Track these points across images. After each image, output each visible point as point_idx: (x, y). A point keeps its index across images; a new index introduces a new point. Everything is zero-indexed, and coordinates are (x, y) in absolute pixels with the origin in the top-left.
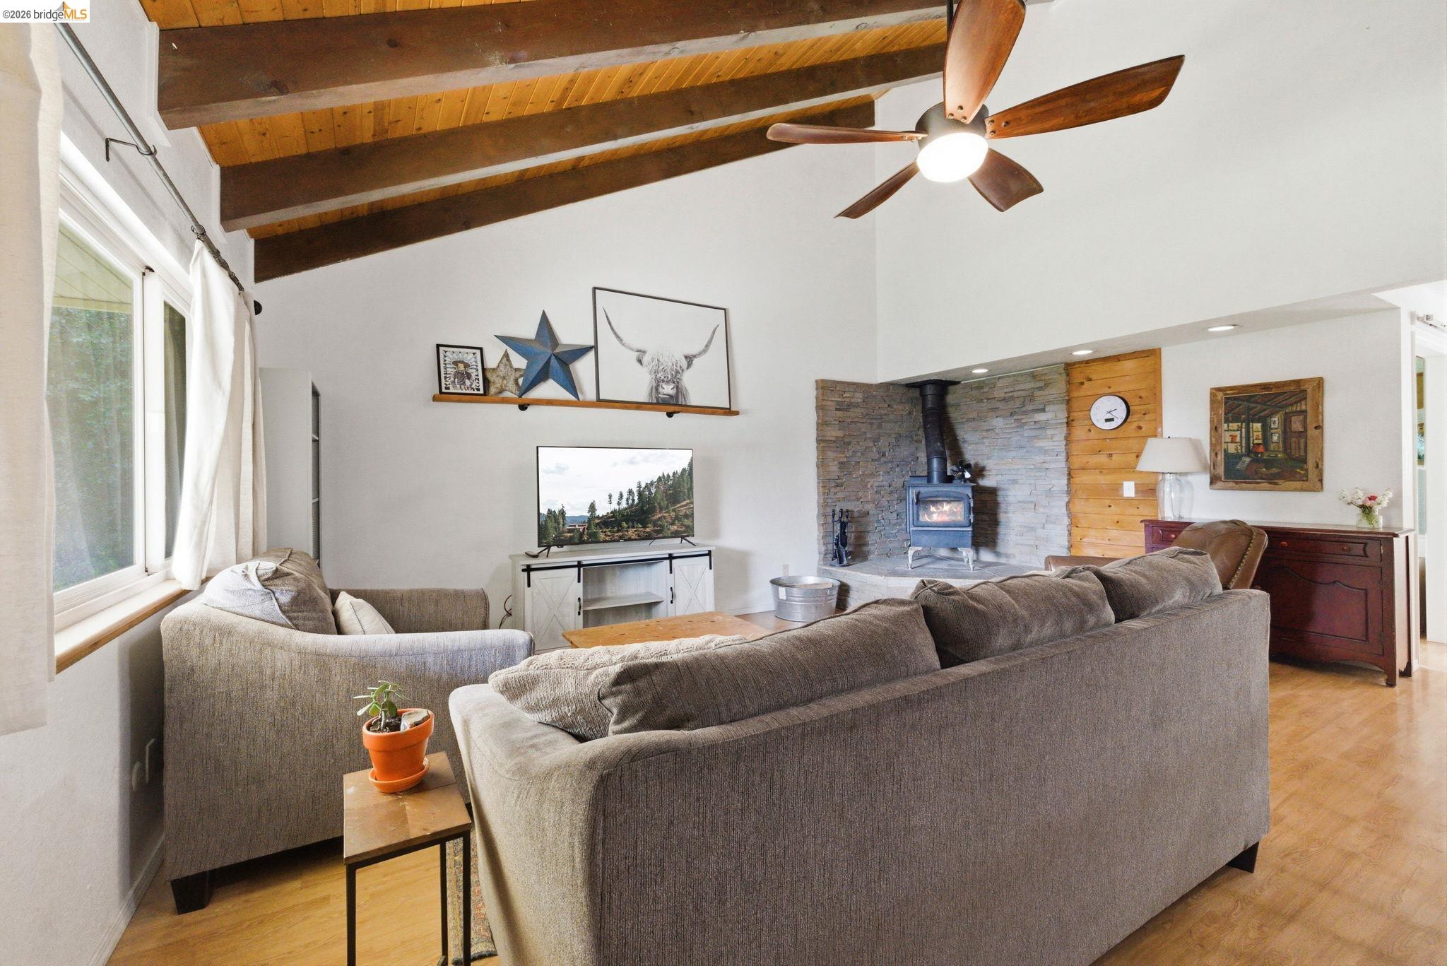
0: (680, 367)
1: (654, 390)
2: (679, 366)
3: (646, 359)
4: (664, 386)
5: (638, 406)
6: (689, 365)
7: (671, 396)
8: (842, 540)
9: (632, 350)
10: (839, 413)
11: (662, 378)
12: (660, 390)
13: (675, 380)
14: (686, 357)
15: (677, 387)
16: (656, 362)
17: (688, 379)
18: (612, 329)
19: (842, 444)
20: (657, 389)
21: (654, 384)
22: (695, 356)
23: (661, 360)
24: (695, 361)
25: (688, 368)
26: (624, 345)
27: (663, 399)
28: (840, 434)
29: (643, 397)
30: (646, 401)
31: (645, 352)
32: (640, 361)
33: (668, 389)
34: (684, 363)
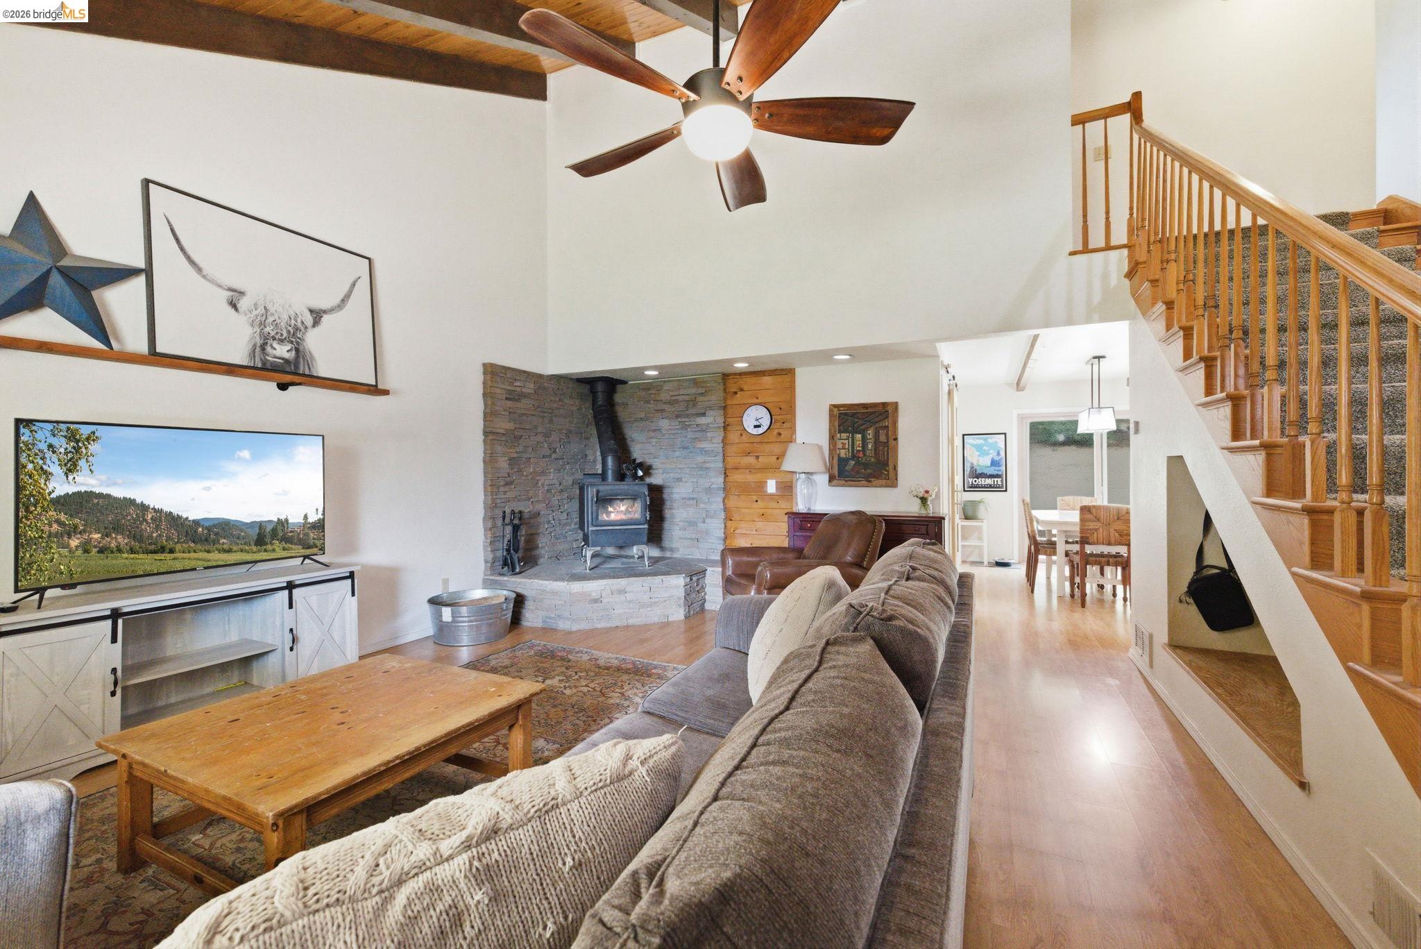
0: (303, 323)
1: (258, 349)
2: (299, 321)
3: (244, 304)
4: (275, 345)
5: (230, 369)
6: (316, 323)
7: (287, 361)
8: (513, 546)
9: (220, 286)
10: (509, 403)
11: (273, 334)
12: (269, 349)
13: (294, 337)
14: (311, 311)
15: (297, 350)
16: (261, 310)
17: (313, 341)
18: (182, 249)
19: (513, 438)
20: (263, 348)
21: (259, 342)
22: (325, 312)
23: (269, 307)
24: (325, 318)
25: (314, 326)
26: (204, 277)
27: (272, 364)
28: (510, 426)
29: (238, 356)
30: (245, 363)
31: (242, 293)
32: (234, 305)
33: (282, 351)
34: (309, 319)
